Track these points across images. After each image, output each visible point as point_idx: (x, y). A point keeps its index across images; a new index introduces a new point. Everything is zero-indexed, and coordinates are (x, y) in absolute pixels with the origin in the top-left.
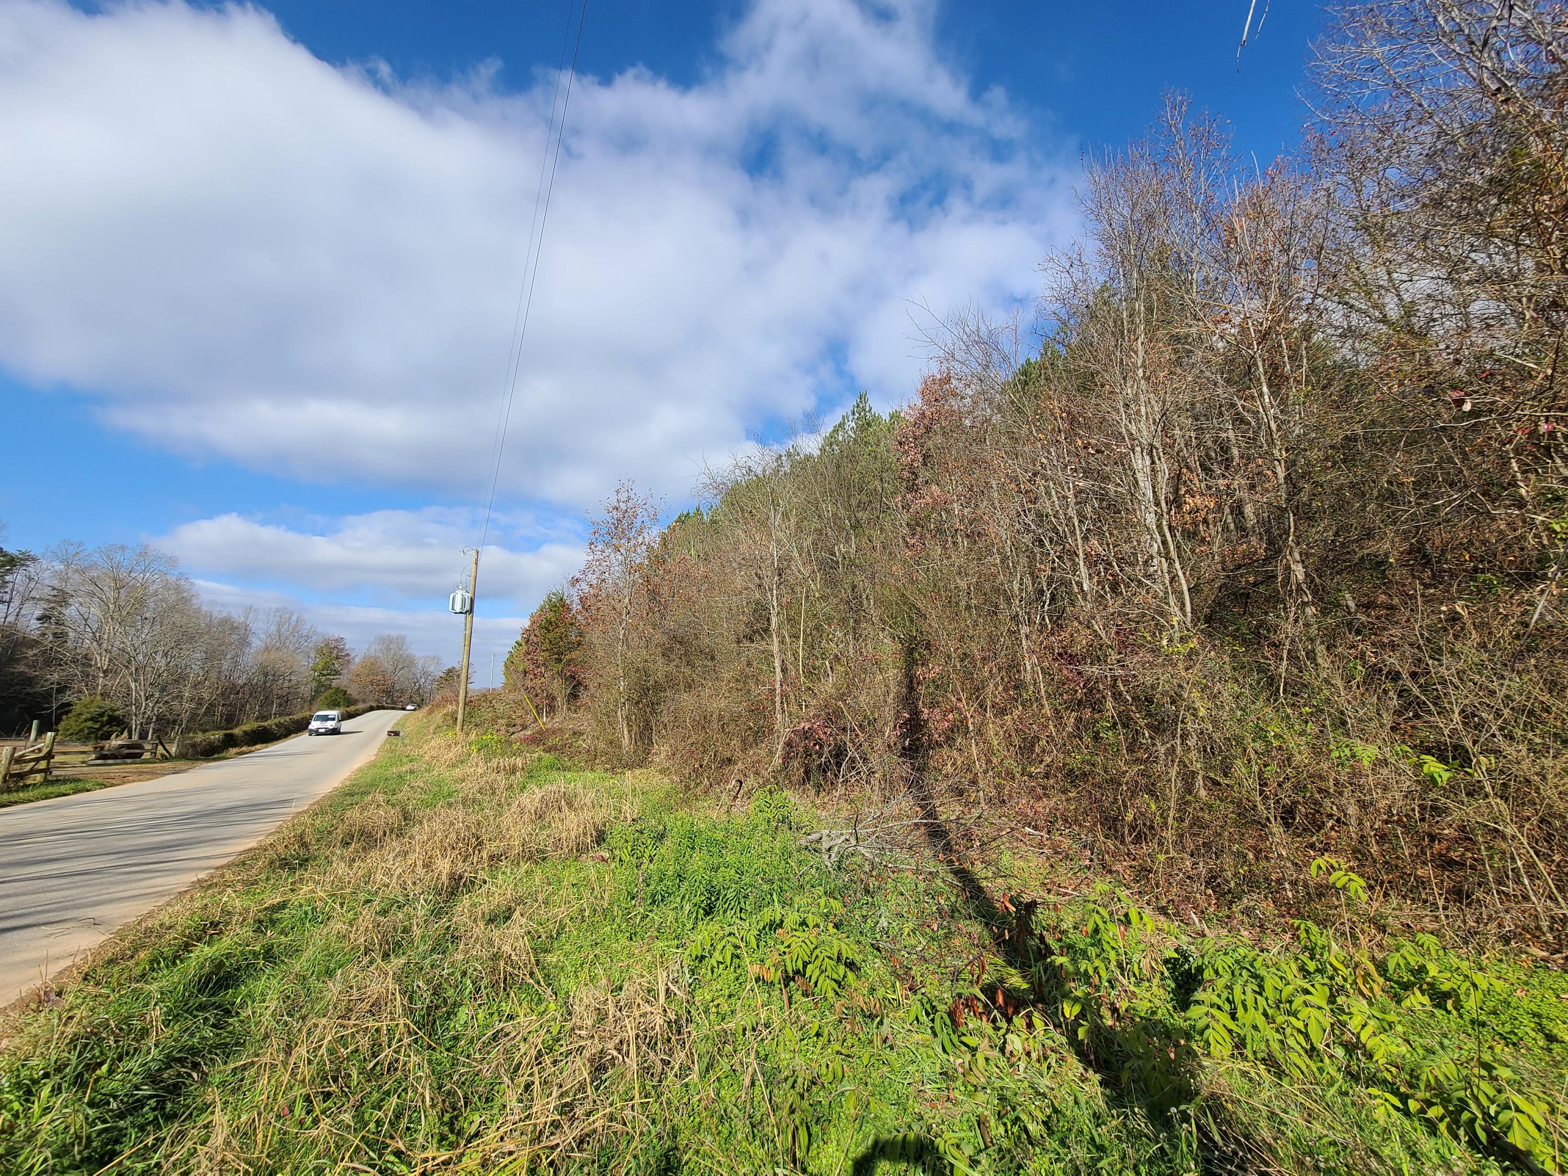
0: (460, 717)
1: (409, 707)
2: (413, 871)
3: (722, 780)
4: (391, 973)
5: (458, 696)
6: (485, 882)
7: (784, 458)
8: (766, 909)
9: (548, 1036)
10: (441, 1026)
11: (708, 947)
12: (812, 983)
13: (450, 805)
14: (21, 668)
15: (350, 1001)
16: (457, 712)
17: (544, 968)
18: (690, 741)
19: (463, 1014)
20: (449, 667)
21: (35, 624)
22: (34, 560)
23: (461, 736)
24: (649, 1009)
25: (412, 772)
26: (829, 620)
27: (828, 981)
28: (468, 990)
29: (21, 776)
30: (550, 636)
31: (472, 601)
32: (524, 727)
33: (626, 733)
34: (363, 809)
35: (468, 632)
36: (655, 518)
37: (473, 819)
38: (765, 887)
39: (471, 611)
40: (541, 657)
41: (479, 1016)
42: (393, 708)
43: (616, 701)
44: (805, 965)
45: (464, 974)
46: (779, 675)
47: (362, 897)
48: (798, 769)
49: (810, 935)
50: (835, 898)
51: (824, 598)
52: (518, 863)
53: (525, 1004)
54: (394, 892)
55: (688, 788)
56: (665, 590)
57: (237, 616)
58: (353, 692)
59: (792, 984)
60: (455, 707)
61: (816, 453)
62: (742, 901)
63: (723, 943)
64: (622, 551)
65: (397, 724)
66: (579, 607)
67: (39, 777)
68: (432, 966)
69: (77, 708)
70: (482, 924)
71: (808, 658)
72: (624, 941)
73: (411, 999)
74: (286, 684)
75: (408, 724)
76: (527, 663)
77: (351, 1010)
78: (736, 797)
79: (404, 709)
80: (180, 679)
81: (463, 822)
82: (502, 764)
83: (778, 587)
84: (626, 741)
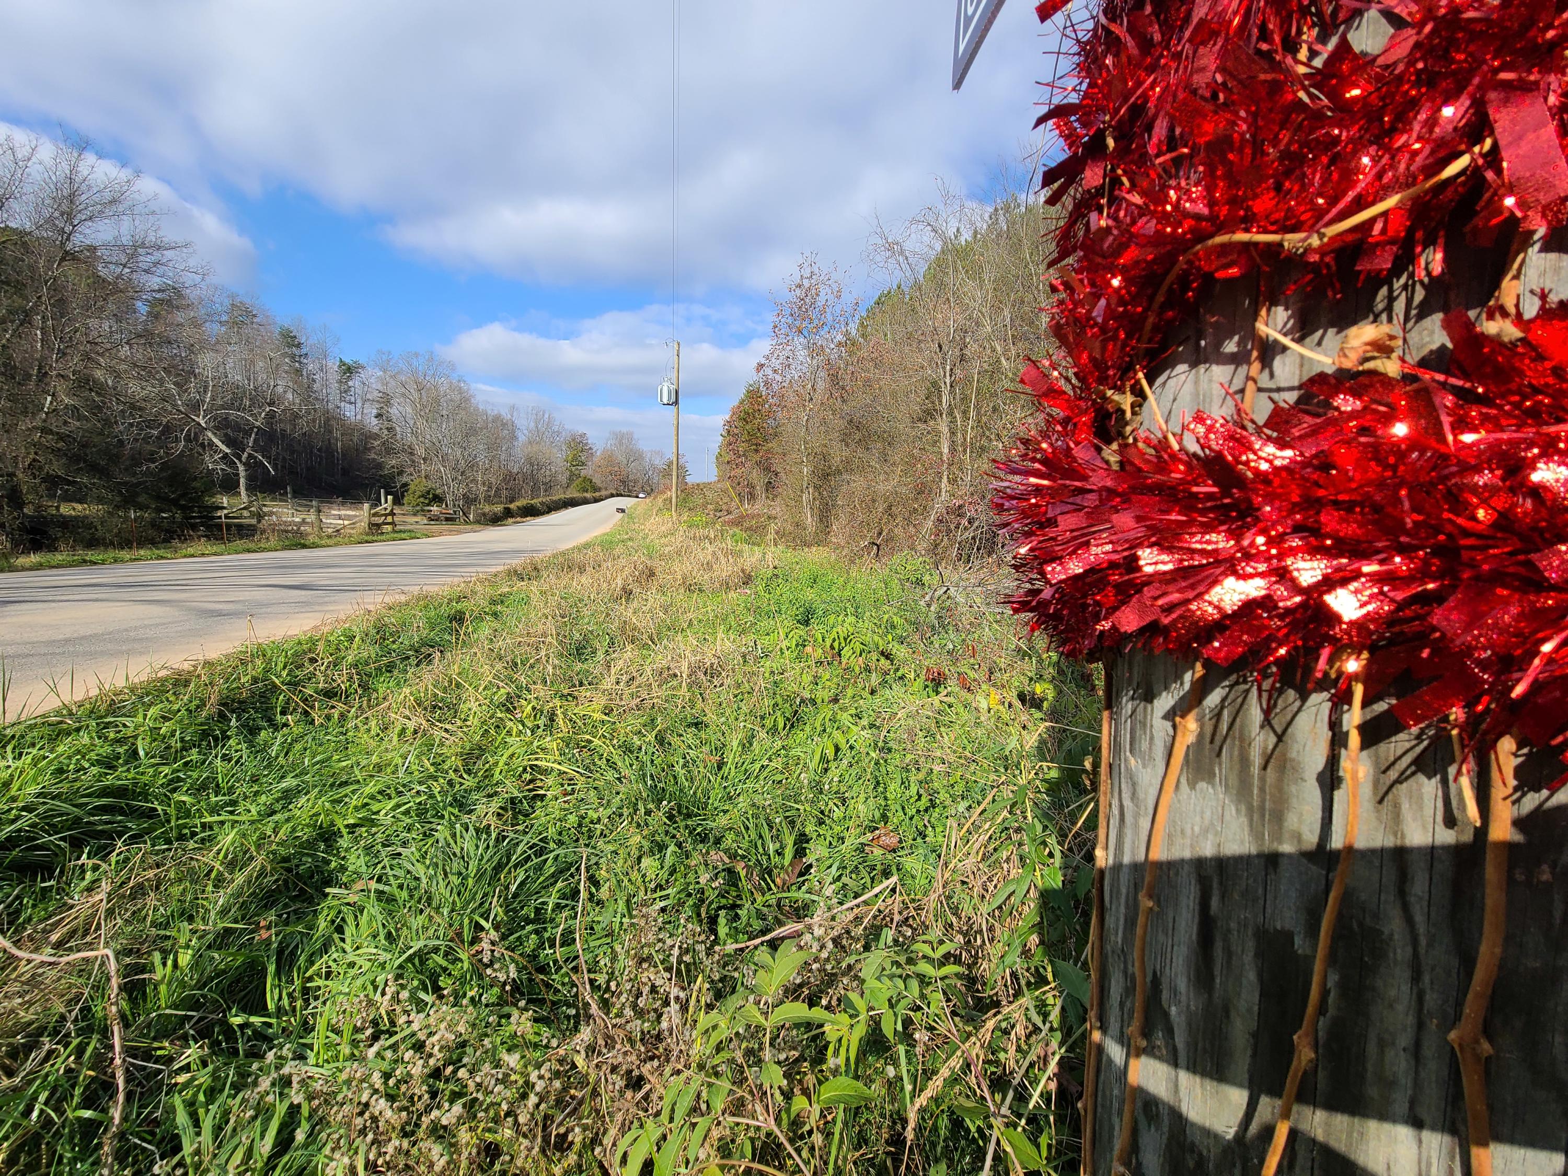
0: (674, 500)
1: (641, 495)
14: (373, 456)
18: (857, 520)
20: (664, 459)
21: (375, 421)
22: (363, 368)
23: (675, 517)
29: (378, 526)
30: (748, 426)
31: (677, 392)
32: (729, 513)
33: (809, 516)
35: (676, 422)
39: (676, 402)
40: (741, 448)
42: (628, 496)
43: (801, 486)
46: (946, 456)
57: (505, 414)
58: (597, 480)
64: (806, 333)
67: (389, 528)
69: (412, 487)
74: (548, 473)
75: (639, 507)
76: (731, 455)
79: (637, 496)
80: (472, 466)
83: (954, 364)
84: (809, 523)
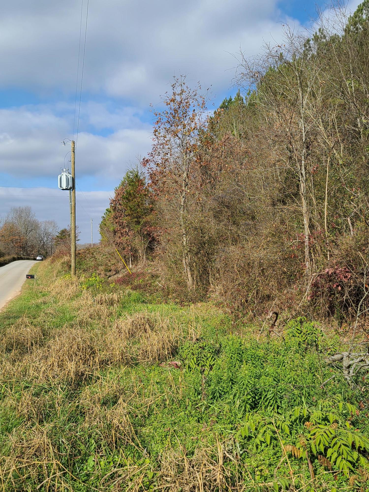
0: (73, 265)
1: (38, 258)
2: (52, 369)
3: (262, 312)
4: (45, 432)
5: (70, 250)
6: (99, 378)
7: (312, 42)
8: (296, 408)
9: (146, 479)
10: (79, 467)
11: (253, 430)
12: (332, 462)
13: (72, 326)
15: (23, 447)
16: (70, 261)
17: (141, 436)
18: (237, 282)
19: (91, 462)
20: (62, 228)
23: (74, 279)
24: (212, 467)
25: (45, 303)
26: (351, 183)
27: (344, 461)
28: (93, 446)
30: (130, 204)
31: (73, 180)
32: (117, 272)
33: (189, 276)
34: (17, 327)
35: (73, 203)
36: (203, 106)
37: (87, 336)
38: (296, 392)
39: (73, 188)
40: (125, 220)
41: (102, 463)
42: (28, 259)
43: (181, 252)
44: (326, 450)
45: (90, 436)
46: (307, 231)
47: (23, 384)
48: (324, 305)
49: (332, 429)
50: (352, 403)
51: (347, 165)
52: (120, 367)
53: (130, 458)
54: (43, 383)
55: (237, 317)
56: (214, 165)
59: (316, 461)
60: (68, 258)
61: (341, 34)
62: (279, 401)
63: (264, 428)
64: (180, 135)
65: (31, 270)
66: (150, 182)
68: (70, 430)
70: (98, 406)
71: (332, 216)
72: (193, 422)
73: (59, 449)
75: (39, 270)
76: (115, 225)
77: (23, 453)
78: (273, 325)
79: (35, 259)
81: (81, 338)
82: (103, 298)
83: (306, 158)
84: (190, 282)
